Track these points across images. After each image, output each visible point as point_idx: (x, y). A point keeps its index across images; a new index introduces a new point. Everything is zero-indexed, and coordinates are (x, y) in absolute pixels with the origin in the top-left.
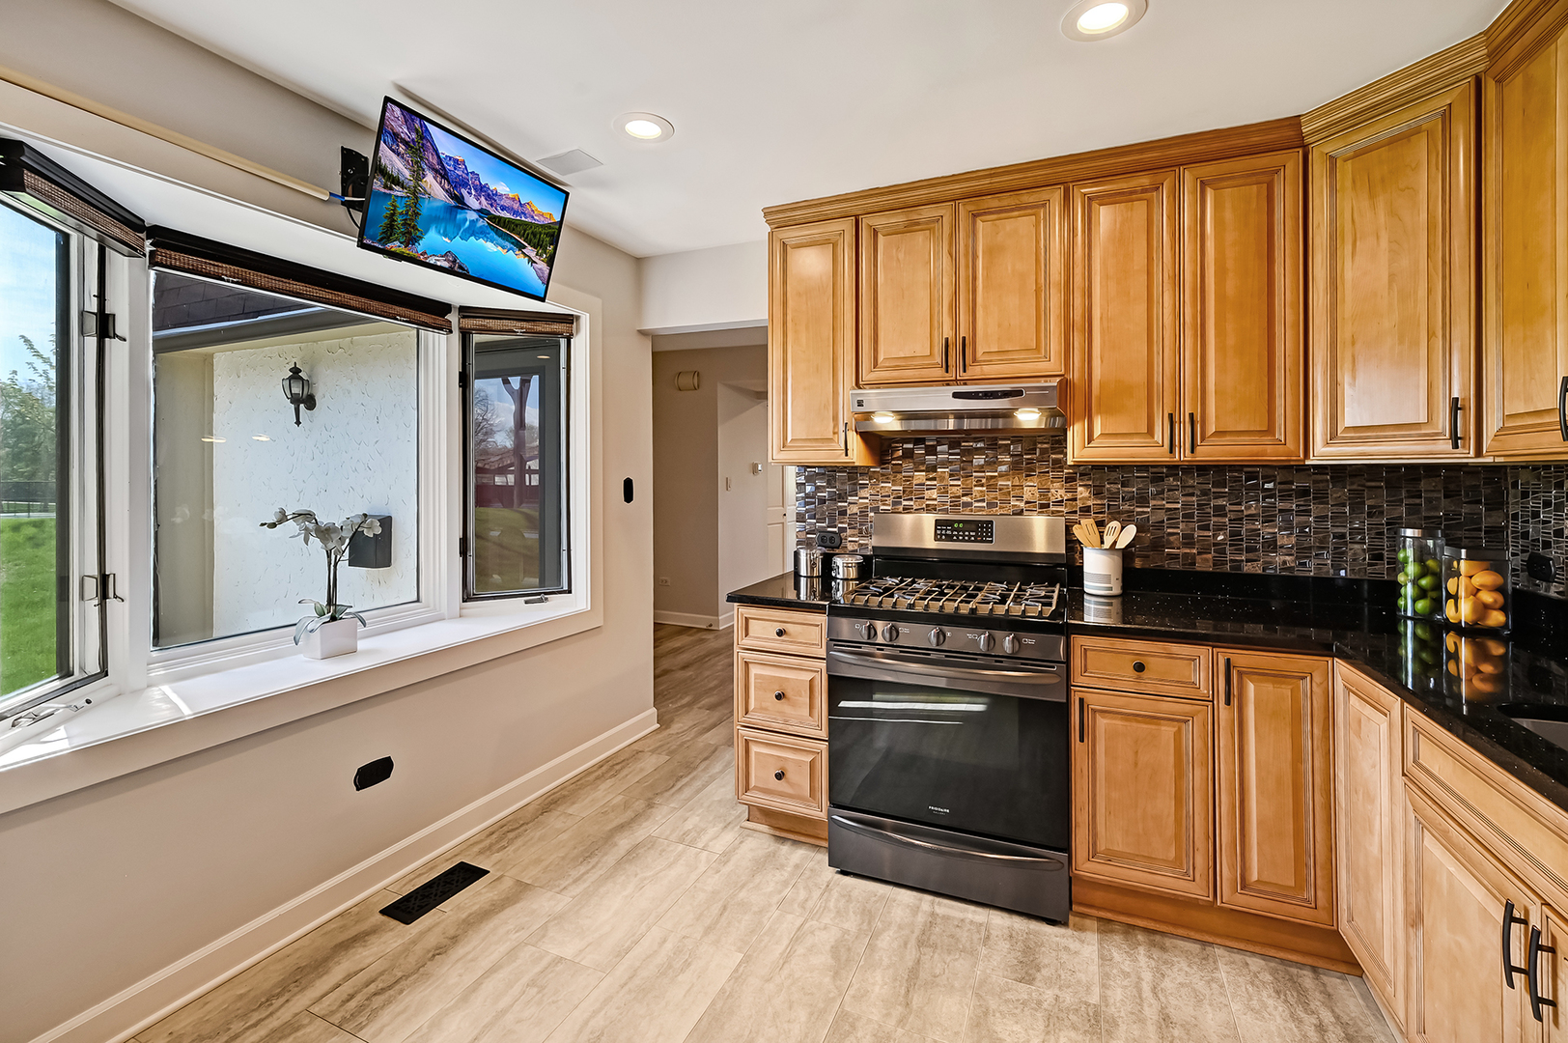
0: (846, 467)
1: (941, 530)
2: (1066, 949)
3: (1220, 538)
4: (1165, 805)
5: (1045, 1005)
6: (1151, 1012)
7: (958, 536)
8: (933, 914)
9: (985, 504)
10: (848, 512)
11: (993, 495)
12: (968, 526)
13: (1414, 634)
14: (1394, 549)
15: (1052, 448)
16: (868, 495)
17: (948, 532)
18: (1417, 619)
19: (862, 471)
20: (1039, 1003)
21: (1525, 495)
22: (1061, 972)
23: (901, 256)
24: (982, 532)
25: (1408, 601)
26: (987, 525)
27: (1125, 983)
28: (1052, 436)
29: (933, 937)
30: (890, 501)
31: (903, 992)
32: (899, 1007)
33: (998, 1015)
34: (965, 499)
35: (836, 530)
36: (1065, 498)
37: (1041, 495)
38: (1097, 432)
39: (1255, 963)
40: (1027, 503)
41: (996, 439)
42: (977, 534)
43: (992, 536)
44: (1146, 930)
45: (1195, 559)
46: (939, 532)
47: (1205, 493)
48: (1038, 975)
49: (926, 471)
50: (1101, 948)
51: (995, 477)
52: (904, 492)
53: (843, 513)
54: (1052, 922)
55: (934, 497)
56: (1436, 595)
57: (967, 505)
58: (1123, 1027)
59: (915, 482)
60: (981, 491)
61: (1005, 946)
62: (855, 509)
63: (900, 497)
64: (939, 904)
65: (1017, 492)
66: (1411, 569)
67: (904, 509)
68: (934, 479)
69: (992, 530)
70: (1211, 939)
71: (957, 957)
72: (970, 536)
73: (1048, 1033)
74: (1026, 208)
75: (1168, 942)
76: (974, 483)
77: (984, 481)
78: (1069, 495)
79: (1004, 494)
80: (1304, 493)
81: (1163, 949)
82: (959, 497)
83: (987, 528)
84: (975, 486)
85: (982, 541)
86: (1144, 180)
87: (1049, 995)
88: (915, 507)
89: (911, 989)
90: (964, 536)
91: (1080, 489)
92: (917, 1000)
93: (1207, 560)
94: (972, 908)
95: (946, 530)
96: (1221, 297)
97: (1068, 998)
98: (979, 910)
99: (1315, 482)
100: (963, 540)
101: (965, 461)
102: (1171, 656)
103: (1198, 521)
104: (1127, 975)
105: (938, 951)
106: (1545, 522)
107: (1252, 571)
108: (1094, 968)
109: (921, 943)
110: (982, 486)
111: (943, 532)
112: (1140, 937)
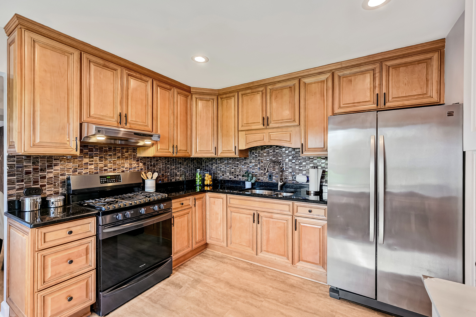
0: (45, 156)
1: (102, 180)
2: (177, 278)
3: (168, 174)
4: (186, 233)
5: (189, 287)
6: (200, 274)
7: (109, 181)
8: (147, 297)
9: (112, 170)
10: (47, 177)
11: (115, 166)
12: (112, 177)
13: (199, 188)
14: (196, 173)
15: (133, 152)
16: (60, 169)
17: (105, 180)
18: (200, 185)
19: (56, 158)
20: (188, 287)
21: (206, 163)
22: (182, 281)
23: (102, 76)
24: (117, 179)
25: (198, 182)
26: (118, 176)
27: (191, 274)
28: (133, 148)
29: (155, 300)
30: (71, 170)
31: (169, 311)
32: (173, 313)
33: (187, 295)
34: (105, 168)
35: (39, 186)
36: (137, 166)
37: (130, 166)
38: (159, 148)
39: (197, 257)
40: (126, 168)
41: (116, 147)
42: (115, 179)
43: (121, 180)
44: (181, 265)
45: (164, 180)
46: (101, 180)
47: (166, 164)
48: (181, 285)
49: (90, 158)
50: (181, 273)
51: (116, 160)
52: (78, 166)
53: (44, 177)
54: (168, 277)
55: (92, 168)
56: (203, 180)
57: (106, 170)
58: (200, 278)
59: (84, 162)
60: (111, 165)
61: (169, 287)
62: (51, 175)
63: (77, 169)
64: (144, 294)
65: (123, 165)
66: (199, 176)
67: (78, 173)
68: (93, 161)
69: (120, 178)
70: (190, 259)
71: (165, 297)
72: (113, 181)
73: (196, 289)
74: (143, 80)
75: (186, 264)
76: (108, 162)
77: (112, 161)
78: (138, 165)
79: (119, 166)
80: (180, 163)
81: (187, 265)
82: (103, 167)
83: (119, 177)
84: (109, 163)
85: (118, 182)
86: (168, 87)
87: (187, 285)
88: (84, 172)
89: (169, 309)
90: (111, 181)
91: (140, 163)
92: (173, 309)
93: (166, 180)
94: (152, 289)
95: (104, 179)
96: (180, 120)
97: (190, 283)
98: (154, 287)
99: (182, 161)
100: (111, 182)
101: (105, 155)
102: (187, 200)
103: (165, 171)
104: (189, 273)
105: (161, 300)
106: (209, 167)
107: (173, 181)
108: (185, 276)
109: (155, 302)
110: (111, 163)
111: (103, 180)
112: (182, 267)
